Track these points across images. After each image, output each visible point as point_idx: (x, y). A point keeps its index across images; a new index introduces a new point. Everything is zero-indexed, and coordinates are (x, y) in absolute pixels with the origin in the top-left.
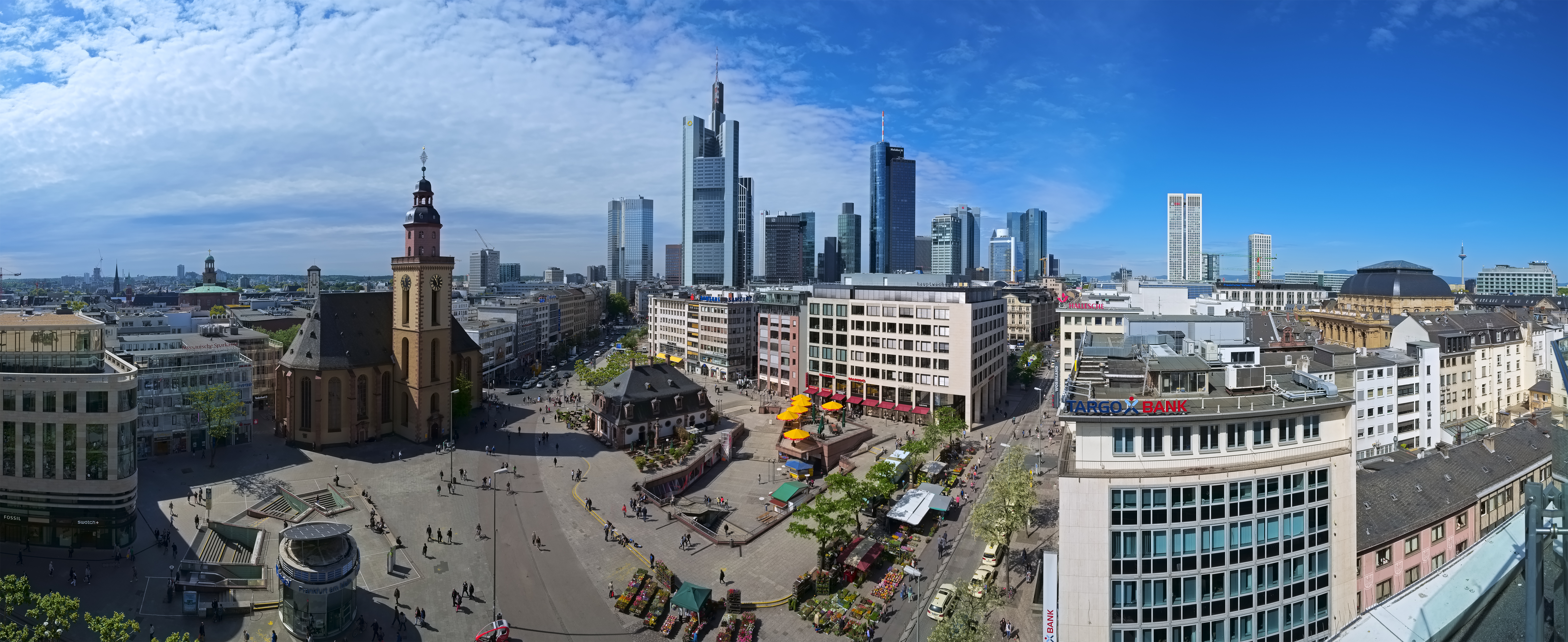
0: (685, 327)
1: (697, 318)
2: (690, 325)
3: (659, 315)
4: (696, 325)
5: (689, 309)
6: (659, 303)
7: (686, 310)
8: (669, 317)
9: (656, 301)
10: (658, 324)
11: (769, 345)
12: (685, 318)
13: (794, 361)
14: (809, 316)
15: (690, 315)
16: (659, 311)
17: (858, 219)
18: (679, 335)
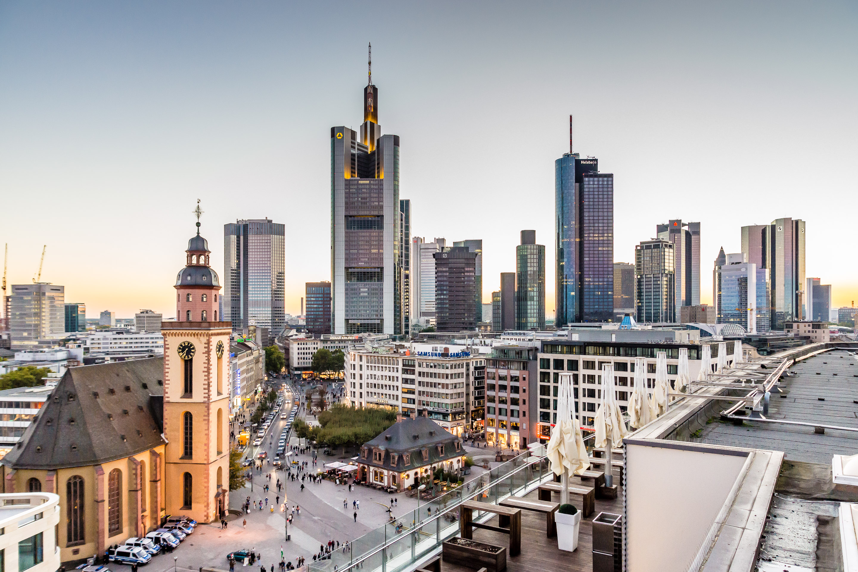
0: (399, 384)
1: (414, 374)
2: (406, 381)
3: (365, 372)
4: (412, 381)
5: (404, 365)
6: (364, 359)
7: (400, 366)
8: (379, 373)
9: (361, 357)
10: (364, 381)
11: (497, 399)
12: (400, 375)
13: (524, 413)
14: (539, 370)
15: (405, 371)
16: (364, 367)
17: (541, 250)
18: (391, 392)
